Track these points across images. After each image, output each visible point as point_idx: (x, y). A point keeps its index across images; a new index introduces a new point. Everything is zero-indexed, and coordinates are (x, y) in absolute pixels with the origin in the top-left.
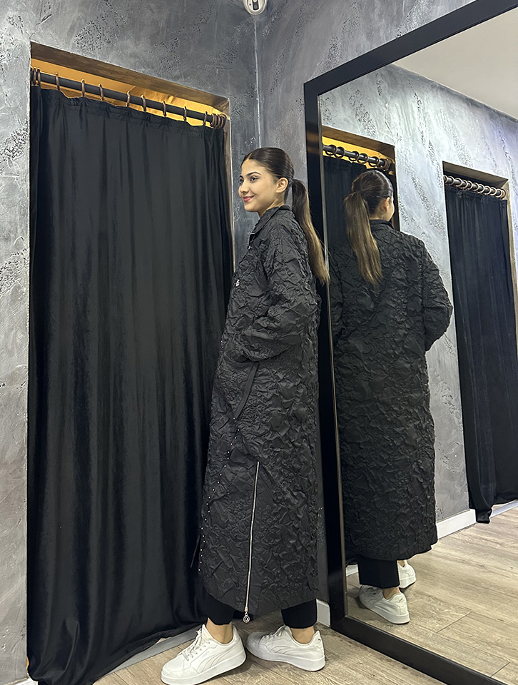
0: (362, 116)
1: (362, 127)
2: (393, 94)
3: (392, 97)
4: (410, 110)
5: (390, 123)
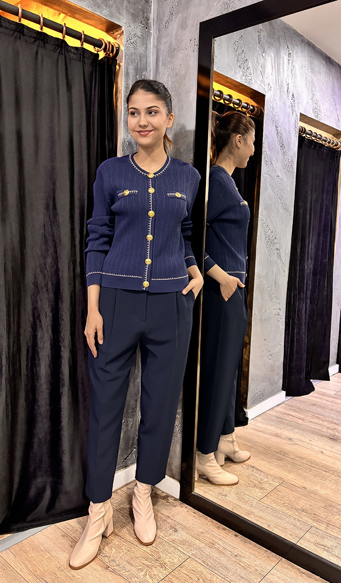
0: (243, 63)
1: (241, 73)
2: (270, 44)
3: (269, 47)
4: (282, 61)
5: (264, 73)
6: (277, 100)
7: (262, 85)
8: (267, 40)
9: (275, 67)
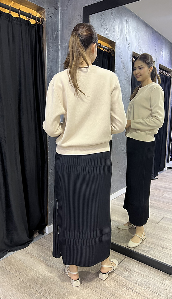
0: (104, 26)
1: (104, 31)
3: (117, 18)
4: (123, 25)
5: (115, 31)
6: (121, 45)
7: (114, 38)
8: (116, 15)
9: (120, 29)
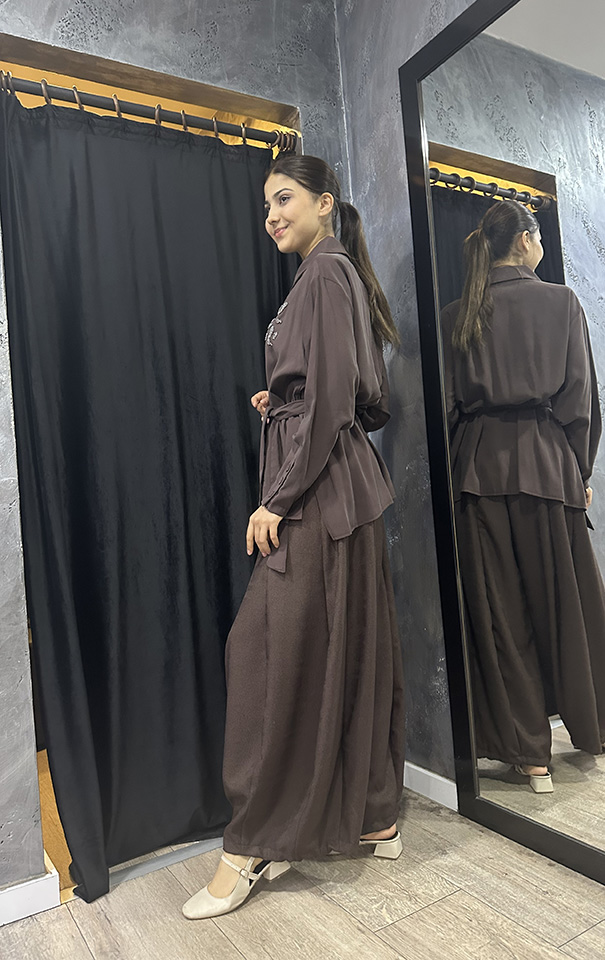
1: (505, 148)
2: (551, 102)
3: (550, 107)
4: (578, 125)
5: (547, 143)
6: (580, 181)
7: (547, 161)
8: (544, 97)
9: (567, 134)
